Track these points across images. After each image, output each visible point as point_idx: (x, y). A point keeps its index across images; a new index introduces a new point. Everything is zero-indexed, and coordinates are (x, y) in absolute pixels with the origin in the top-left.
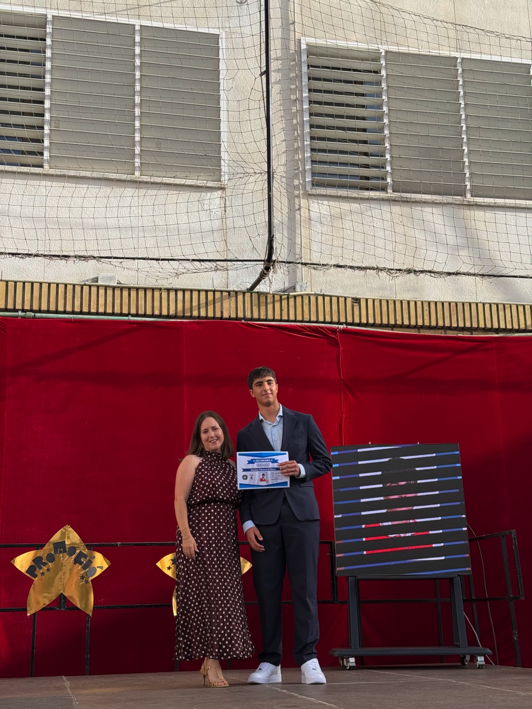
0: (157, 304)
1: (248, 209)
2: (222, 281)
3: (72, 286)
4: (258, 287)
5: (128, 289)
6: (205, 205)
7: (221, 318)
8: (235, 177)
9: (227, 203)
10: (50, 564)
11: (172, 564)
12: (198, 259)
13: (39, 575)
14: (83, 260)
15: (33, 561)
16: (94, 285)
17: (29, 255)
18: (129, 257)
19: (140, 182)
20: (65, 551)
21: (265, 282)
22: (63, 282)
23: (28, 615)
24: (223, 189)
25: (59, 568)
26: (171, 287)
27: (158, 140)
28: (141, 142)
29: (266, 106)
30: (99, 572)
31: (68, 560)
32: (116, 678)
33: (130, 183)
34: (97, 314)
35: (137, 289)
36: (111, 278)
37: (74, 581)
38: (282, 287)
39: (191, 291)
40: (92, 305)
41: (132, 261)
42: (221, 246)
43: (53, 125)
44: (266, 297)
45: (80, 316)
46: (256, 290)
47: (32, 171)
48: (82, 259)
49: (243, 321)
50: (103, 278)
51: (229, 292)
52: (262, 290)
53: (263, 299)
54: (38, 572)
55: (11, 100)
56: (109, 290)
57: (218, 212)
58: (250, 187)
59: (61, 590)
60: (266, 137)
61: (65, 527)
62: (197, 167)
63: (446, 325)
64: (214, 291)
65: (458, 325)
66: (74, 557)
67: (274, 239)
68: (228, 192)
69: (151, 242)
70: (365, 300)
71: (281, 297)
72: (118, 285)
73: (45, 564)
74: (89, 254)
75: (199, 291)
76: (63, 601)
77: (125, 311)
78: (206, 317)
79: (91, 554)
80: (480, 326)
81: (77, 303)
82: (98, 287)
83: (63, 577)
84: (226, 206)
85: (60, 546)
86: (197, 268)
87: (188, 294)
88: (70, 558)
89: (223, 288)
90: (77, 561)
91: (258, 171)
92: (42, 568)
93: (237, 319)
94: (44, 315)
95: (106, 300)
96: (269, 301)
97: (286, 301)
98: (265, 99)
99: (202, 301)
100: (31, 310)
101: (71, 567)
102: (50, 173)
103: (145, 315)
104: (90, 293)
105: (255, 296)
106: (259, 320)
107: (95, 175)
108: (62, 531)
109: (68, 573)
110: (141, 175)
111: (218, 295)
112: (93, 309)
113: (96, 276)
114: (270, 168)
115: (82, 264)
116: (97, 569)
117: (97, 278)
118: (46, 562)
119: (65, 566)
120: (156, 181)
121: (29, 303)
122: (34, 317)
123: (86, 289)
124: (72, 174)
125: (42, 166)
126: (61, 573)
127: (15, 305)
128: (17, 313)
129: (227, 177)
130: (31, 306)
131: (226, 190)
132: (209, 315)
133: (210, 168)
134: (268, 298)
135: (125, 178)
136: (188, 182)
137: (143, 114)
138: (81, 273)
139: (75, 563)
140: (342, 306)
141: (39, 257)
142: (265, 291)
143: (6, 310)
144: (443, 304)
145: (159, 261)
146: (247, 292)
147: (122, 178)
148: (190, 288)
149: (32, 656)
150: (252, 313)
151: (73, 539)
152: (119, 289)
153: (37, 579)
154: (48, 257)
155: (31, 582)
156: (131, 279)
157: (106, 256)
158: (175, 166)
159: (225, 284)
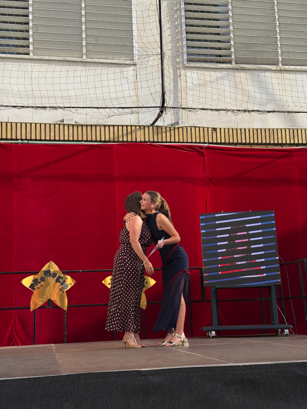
0: (98, 134)
1: (150, 76)
2: (136, 120)
3: (49, 125)
4: (157, 123)
5: (81, 126)
6: (125, 75)
7: (136, 142)
8: (142, 57)
9: (138, 74)
10: (42, 283)
12: (121, 107)
13: (37, 289)
14: (55, 109)
15: (33, 281)
16: (61, 124)
17: (23, 107)
18: (81, 106)
19: (86, 62)
20: (50, 275)
21: (161, 120)
22: (44, 122)
23: (31, 311)
24: (135, 65)
25: (48, 284)
26: (105, 124)
27: (96, 37)
28: (86, 38)
29: (159, 13)
30: (69, 288)
31: (53, 281)
32: (81, 344)
33: (80, 64)
34: (64, 141)
35: (87, 126)
36: (72, 119)
37: (56, 292)
38: (171, 123)
39: (118, 126)
40: (61, 136)
41: (83, 109)
42: (134, 99)
43: (34, 29)
44: (162, 129)
45: (54, 142)
46: (155, 125)
47: (23, 57)
48: (54, 108)
49: (148, 143)
50: (67, 119)
51: (140, 126)
52: (159, 125)
53: (160, 130)
54: (36, 287)
55: (9, 15)
56: (70, 126)
57: (132, 78)
58: (151, 63)
59: (49, 297)
60: (159, 33)
61: (50, 262)
62: (119, 52)
63: (267, 142)
64: (131, 126)
65: (274, 142)
66: (55, 278)
67: (165, 94)
68: (138, 66)
69: (94, 97)
70: (219, 129)
71: (170, 128)
72: (76, 124)
73: (39, 283)
74: (58, 106)
75: (123, 126)
76: (50, 303)
77: (80, 139)
78: (127, 141)
79: (65, 276)
80: (287, 143)
81: (52, 134)
82: (64, 125)
83: (50, 290)
84: (137, 75)
85: (48, 273)
86: (121, 112)
87: (116, 128)
88: (54, 279)
89: (137, 124)
90: (57, 281)
91: (156, 54)
92: (37, 285)
93: (145, 142)
94: (34, 142)
95: (69, 132)
96: (163, 131)
97: (173, 131)
98: (158, 10)
99: (124, 132)
100: (26, 139)
101: (54, 284)
102: (34, 58)
103: (91, 141)
104: (59, 129)
105: (155, 128)
106: (158, 142)
107: (60, 58)
108: (48, 264)
109: (52, 287)
110: (87, 58)
111: (133, 128)
112: (62, 138)
113: (62, 119)
114: (162, 52)
115: (54, 111)
116: (69, 285)
117: (63, 120)
118: (40, 281)
119: (51, 283)
120: (95, 61)
121: (25, 135)
122: (28, 143)
123: (57, 126)
124: (47, 59)
125: (28, 54)
126: (48, 287)
127: (16, 136)
128: (18, 141)
129: (137, 58)
130: (26, 137)
131: (137, 65)
132: (129, 140)
133: (127, 53)
134: (163, 129)
135: (77, 60)
136: (114, 61)
137: (87, 21)
138: (54, 117)
139: (56, 282)
140: (206, 133)
141: (29, 108)
142: (161, 125)
143: (12, 139)
144: (265, 130)
145: (99, 109)
146: (151, 126)
147: (76, 60)
148: (117, 124)
149: (34, 334)
150: (153, 138)
151: (55, 268)
152: (76, 126)
153: (35, 291)
154: (34, 108)
155: (32, 293)
156: (83, 120)
157: (68, 106)
158: (106, 52)
159: (138, 122)
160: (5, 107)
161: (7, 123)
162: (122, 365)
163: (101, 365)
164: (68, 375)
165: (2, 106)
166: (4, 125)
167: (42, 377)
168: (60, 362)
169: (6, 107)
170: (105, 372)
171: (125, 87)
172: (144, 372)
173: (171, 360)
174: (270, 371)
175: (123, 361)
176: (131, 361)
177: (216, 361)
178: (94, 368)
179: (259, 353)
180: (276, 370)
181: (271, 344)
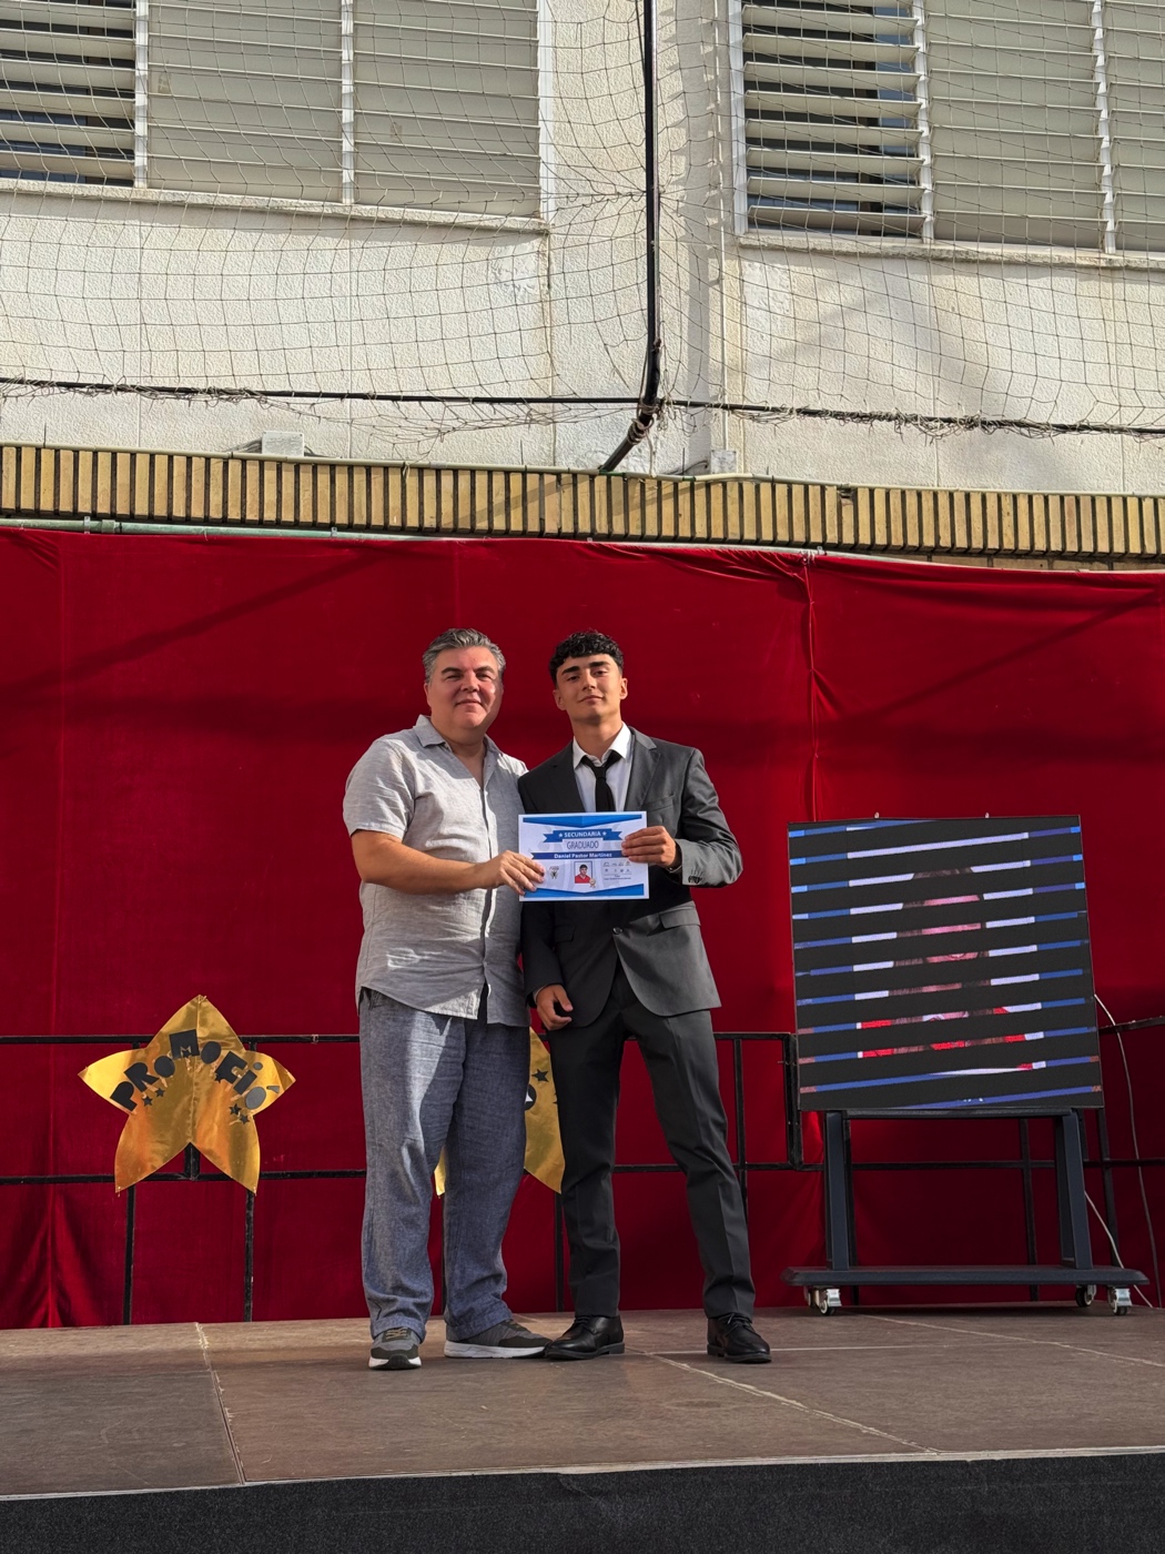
0: (395, 502)
1: (601, 281)
2: (543, 449)
3: (203, 460)
4: (623, 462)
5: (328, 468)
6: (503, 272)
7: (541, 534)
8: (572, 205)
9: (555, 268)
10: (163, 1080)
12: (488, 396)
13: (140, 1103)
14: (227, 400)
15: (125, 1072)
16: (252, 459)
17: (105, 388)
18: (337, 392)
19: (354, 219)
20: (196, 1052)
22: (183, 451)
23: (119, 1189)
24: (543, 233)
25: (185, 1087)
26: (427, 462)
27: (396, 120)
28: (355, 123)
29: (643, 33)
30: (267, 1103)
31: (204, 1072)
32: (310, 1329)
33: (332, 224)
34: (261, 523)
35: (351, 467)
36: (291, 443)
37: (217, 1118)
38: (679, 464)
39: (473, 471)
40: (248, 504)
41: (339, 400)
42: (539, 365)
43: (155, 85)
44: (643, 486)
45: (223, 529)
46: (618, 469)
47: (109, 194)
48: (225, 396)
49: (590, 541)
50: (273, 441)
51: (558, 474)
52: (632, 470)
53: (635, 490)
54: (139, 1097)
55: (58, 28)
56: (286, 471)
57: (533, 288)
58: (605, 228)
59: (188, 1138)
60: (643, 110)
61: (194, 1000)
62: (485, 184)
63: (1053, 548)
64: (524, 473)
65: (1080, 547)
66: (215, 1064)
67: (662, 349)
68: (556, 241)
69: (380, 357)
70: (867, 490)
71: (676, 485)
72: (307, 458)
73: (152, 1080)
74: (240, 386)
75: (490, 472)
76: (192, 1160)
77: (324, 518)
78: (507, 532)
79: (253, 1057)
80: (1132, 551)
81: (216, 498)
82: (262, 462)
83: (192, 1109)
84: (551, 273)
85: (185, 1041)
86: (485, 417)
87: (464, 480)
88: (208, 1066)
89: (545, 464)
90: (223, 1073)
91: (627, 190)
92: (146, 1088)
93: (575, 535)
94: (142, 526)
95: (279, 492)
96: (648, 493)
97: (688, 495)
98: (642, 19)
99: (497, 494)
100: (113, 516)
101: (209, 1087)
102: (150, 197)
103: (368, 528)
104: (244, 477)
105: (617, 483)
106: (626, 537)
107: (250, 201)
108: (188, 1008)
109: (203, 1099)
110: (357, 203)
111: (533, 480)
112: (251, 513)
113: (255, 439)
114: (652, 183)
115: (225, 406)
116: (268, 1091)
117: (260, 442)
118: (156, 1075)
119: (196, 1084)
120: (390, 216)
121: (108, 499)
122: (119, 531)
123: (234, 466)
124: (200, 202)
125: (129, 182)
126: (186, 1099)
127: (75, 503)
128: (81, 522)
129: (552, 205)
130: (113, 505)
131: (552, 237)
132: (513, 528)
133: (516, 186)
134: (647, 486)
135: (318, 210)
136: (464, 218)
137: (360, 57)
138: (223, 430)
139: (219, 1079)
140: (816, 502)
141: (128, 394)
142: (640, 470)
143: (56, 514)
144: (1046, 498)
145: (400, 403)
146: (600, 474)
147: (312, 210)
148: (470, 464)
149: (128, 1281)
150: (610, 522)
151: (213, 1025)
152: (310, 468)
153: (134, 1111)
154: (147, 394)
155: (120, 1120)
156: (335, 443)
157: (279, 390)
158: (433, 180)
159: (549, 456)
160: (35, 388)
161: (38, 449)
162: (479, 1443)
163: (394, 1440)
164: (262, 1486)
165: (21, 382)
166: (28, 458)
167: (155, 1494)
168: (228, 1415)
169: (36, 385)
170: (415, 1479)
171: (506, 319)
172: (574, 1479)
173: (678, 1426)
174: (1090, 1486)
175: (482, 1422)
176: (515, 1425)
177: (867, 1434)
178: (369, 1455)
179: (1033, 1397)
180: (1114, 1480)
181: (1073, 1355)
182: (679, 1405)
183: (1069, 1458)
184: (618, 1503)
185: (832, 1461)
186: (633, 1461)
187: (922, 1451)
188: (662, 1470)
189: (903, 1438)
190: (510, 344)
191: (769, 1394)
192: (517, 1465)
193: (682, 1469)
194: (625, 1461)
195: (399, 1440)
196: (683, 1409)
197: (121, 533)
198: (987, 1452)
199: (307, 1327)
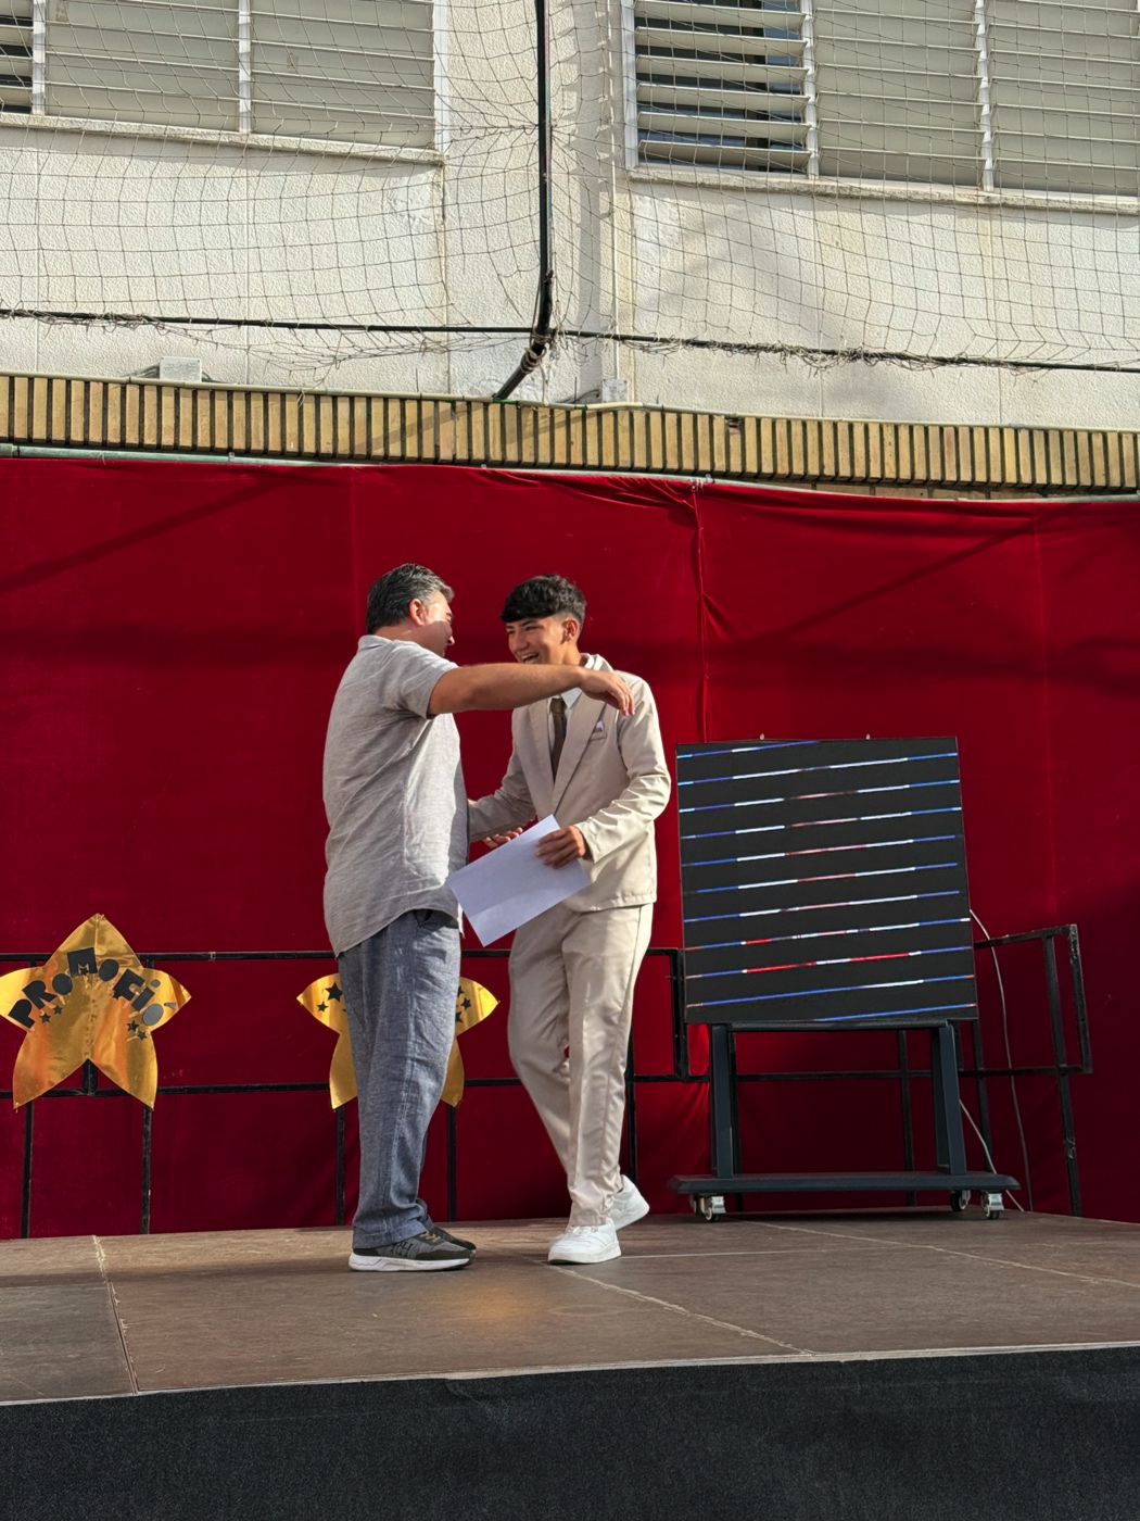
0: (292, 428)
1: (494, 212)
2: (438, 377)
3: (101, 385)
4: (517, 390)
5: (226, 394)
6: (399, 203)
7: (436, 460)
8: (465, 136)
9: (449, 199)
10: (61, 998)
11: (330, 998)
12: (384, 324)
13: (38, 1021)
14: (125, 325)
15: (24, 990)
16: (149, 384)
17: (3, 312)
18: (234, 318)
19: (250, 148)
20: (93, 970)
22: (81, 375)
23: (17, 1105)
24: (437, 165)
25: (81, 1006)
26: (320, 388)
27: (292, 51)
28: (253, 51)
30: (163, 1020)
31: (101, 989)
32: (207, 1241)
33: (229, 153)
34: (159, 448)
35: (248, 393)
36: (190, 368)
37: (115, 1034)
38: (571, 393)
39: (369, 398)
40: (146, 428)
41: (236, 327)
42: (434, 294)
43: (53, 13)
44: (536, 414)
45: (121, 454)
46: (512, 397)
47: (6, 121)
48: (123, 322)
49: (484, 467)
50: (170, 367)
51: (453, 402)
52: (525, 398)
53: (528, 418)
54: (35, 1014)
56: (184, 396)
57: (428, 218)
58: (498, 160)
59: (86, 1054)
60: (535, 44)
61: (92, 918)
62: (380, 115)
63: (933, 477)
64: (420, 400)
65: (959, 476)
66: (113, 982)
67: (554, 280)
68: (450, 171)
69: (277, 284)
70: (754, 420)
71: (568, 413)
72: (205, 384)
73: (50, 998)
74: (138, 312)
75: (386, 399)
76: (90, 1076)
77: (221, 443)
78: (402, 459)
79: (150, 975)
81: (114, 423)
82: (159, 387)
83: (90, 1025)
84: (446, 204)
85: (83, 959)
86: (380, 345)
87: (360, 407)
88: (106, 983)
89: (440, 391)
90: (120, 992)
91: (522, 123)
92: (44, 1005)
93: (470, 461)
94: (40, 450)
95: (177, 417)
96: (541, 422)
97: (580, 424)
99: (393, 421)
100: (11, 439)
101: (106, 1004)
102: (47, 124)
103: (265, 453)
104: (142, 402)
105: (511, 412)
106: (519, 464)
107: (147, 129)
108: (87, 927)
109: (101, 1015)
110: (253, 132)
111: (428, 407)
112: (150, 437)
113: (154, 363)
114: (544, 117)
115: (121, 333)
116: (166, 1009)
117: (158, 368)
118: (53, 993)
119: (94, 1001)
120: (287, 145)
121: (6, 423)
122: (16, 454)
123: (132, 392)
124: (98, 129)
125: (27, 110)
126: (84, 1015)
129: (446, 136)
130: (11, 428)
131: (446, 168)
132: (409, 454)
133: (410, 118)
134: (540, 415)
135: (214, 138)
136: (359, 149)
138: (122, 355)
139: (116, 996)
140: (704, 434)
141: (26, 319)
142: (533, 399)
144: (926, 429)
145: (297, 330)
146: (494, 402)
147: (209, 138)
148: (366, 391)
149: (26, 1194)
150: (503, 449)
151: (111, 943)
152: (207, 394)
153: (33, 1028)
154: (45, 318)
155: (20, 1036)
156: (233, 369)
157: (177, 316)
158: (329, 110)
159: (444, 384)
162: (369, 1351)
163: (286, 1349)
164: (155, 1395)
168: (123, 1326)
170: (305, 1386)
171: (401, 249)
172: (460, 1384)
173: (563, 1331)
174: (957, 1385)
175: (372, 1330)
176: (405, 1332)
177: (746, 1337)
178: (262, 1364)
179: (905, 1299)
180: (981, 1379)
181: (946, 1258)
182: (565, 1311)
183: (938, 1358)
184: (504, 1407)
185: (711, 1364)
186: (518, 1366)
187: (798, 1353)
188: (546, 1374)
189: (780, 1340)
190: (405, 273)
191: (652, 1299)
192: (405, 1372)
193: (566, 1373)
194: (510, 1366)
195: (291, 1348)
196: (569, 1314)
197: (19, 457)
198: (860, 1353)
199: (203, 1238)
